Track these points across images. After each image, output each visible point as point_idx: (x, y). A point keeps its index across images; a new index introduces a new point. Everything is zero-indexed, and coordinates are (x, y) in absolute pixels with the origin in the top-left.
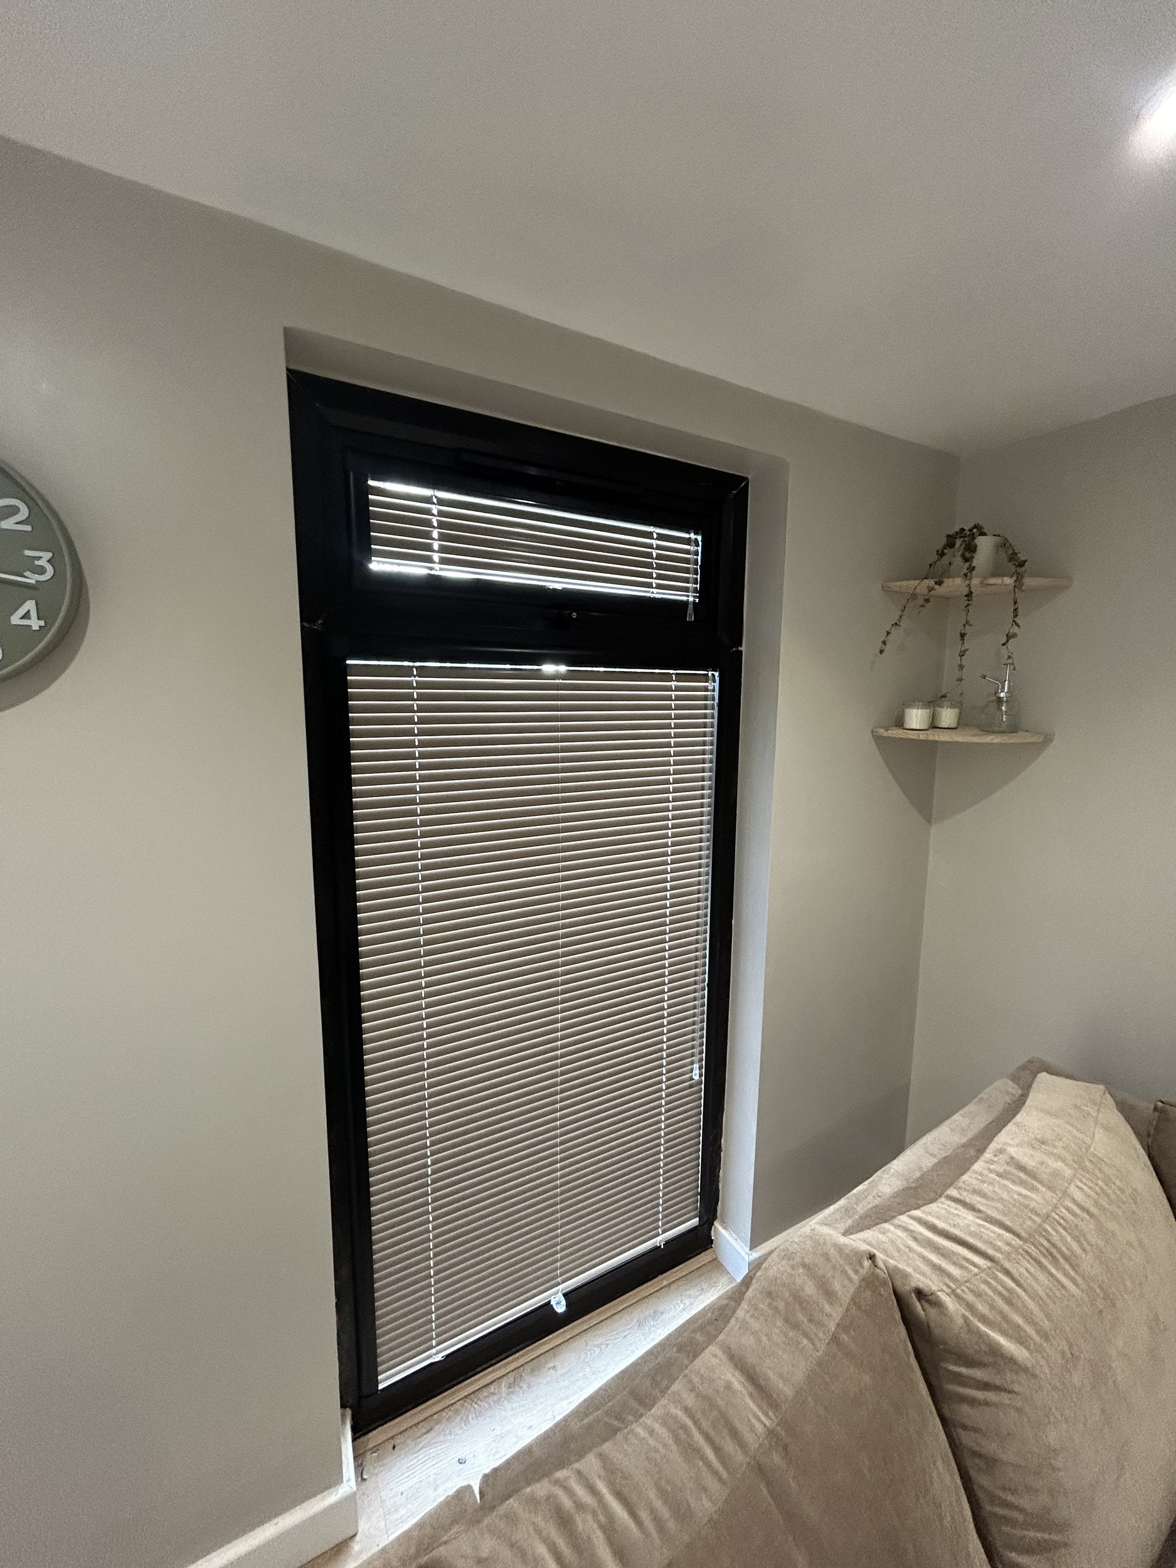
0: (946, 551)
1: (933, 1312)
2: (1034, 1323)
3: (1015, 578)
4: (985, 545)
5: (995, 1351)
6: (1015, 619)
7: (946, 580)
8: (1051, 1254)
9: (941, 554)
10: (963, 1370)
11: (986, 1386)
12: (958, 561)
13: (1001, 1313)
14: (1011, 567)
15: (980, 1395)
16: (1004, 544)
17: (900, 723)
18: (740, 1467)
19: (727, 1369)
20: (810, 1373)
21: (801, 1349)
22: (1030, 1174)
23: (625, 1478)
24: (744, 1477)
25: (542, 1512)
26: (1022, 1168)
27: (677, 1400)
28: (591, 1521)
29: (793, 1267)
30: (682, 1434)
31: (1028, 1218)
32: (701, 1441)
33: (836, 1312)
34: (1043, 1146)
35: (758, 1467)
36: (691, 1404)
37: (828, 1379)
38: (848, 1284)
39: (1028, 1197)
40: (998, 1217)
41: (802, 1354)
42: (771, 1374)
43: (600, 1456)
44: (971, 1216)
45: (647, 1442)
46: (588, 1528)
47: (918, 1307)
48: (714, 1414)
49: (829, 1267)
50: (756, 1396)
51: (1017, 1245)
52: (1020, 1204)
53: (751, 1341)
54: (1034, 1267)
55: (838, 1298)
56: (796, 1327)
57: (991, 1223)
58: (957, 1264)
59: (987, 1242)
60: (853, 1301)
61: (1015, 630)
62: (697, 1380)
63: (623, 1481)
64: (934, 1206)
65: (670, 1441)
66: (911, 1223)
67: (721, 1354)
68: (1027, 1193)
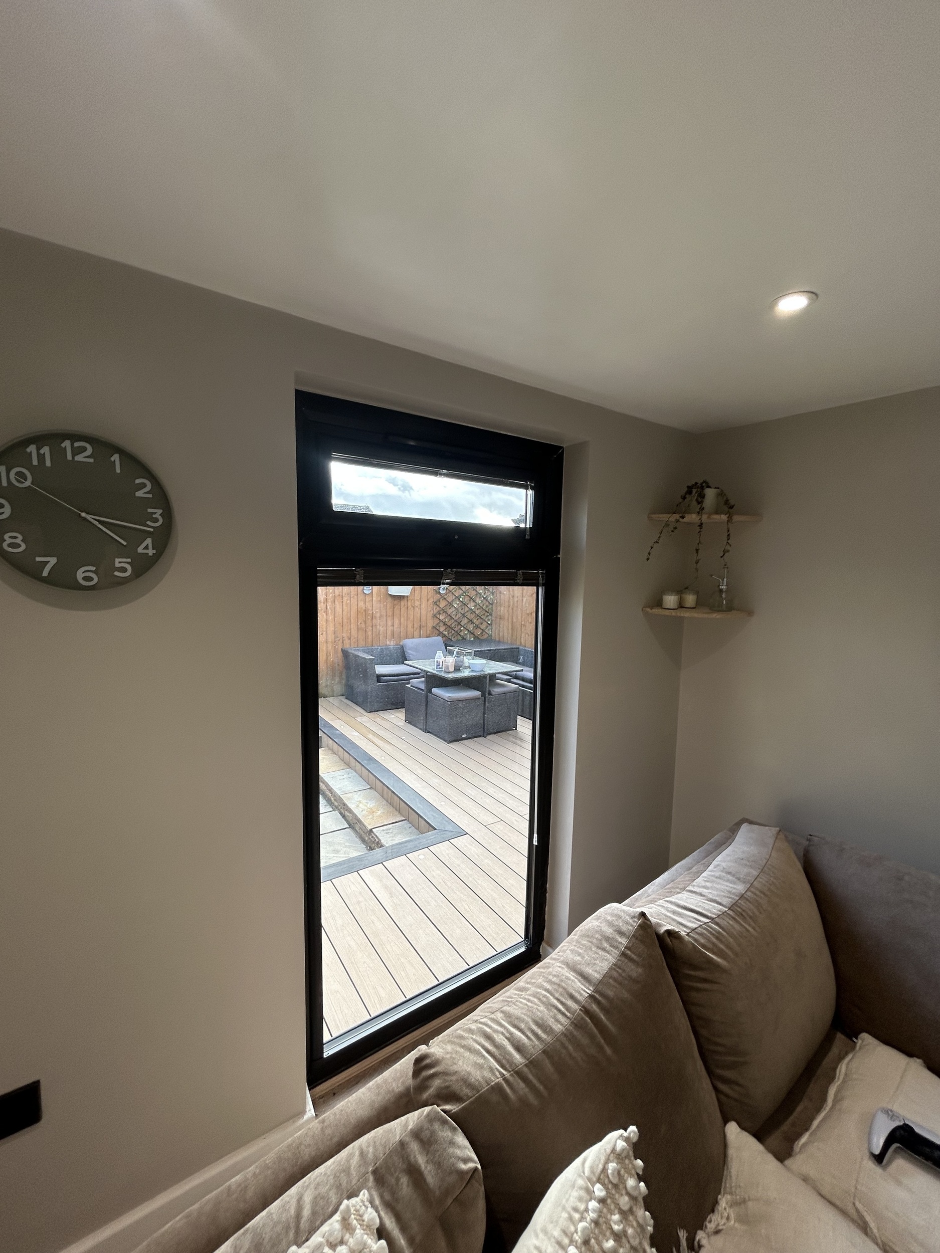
0: (687, 496)
1: (676, 942)
2: (731, 949)
3: (727, 516)
4: (710, 493)
5: (710, 961)
6: (728, 541)
7: (686, 515)
8: (742, 915)
9: (684, 498)
10: (692, 973)
11: (705, 981)
12: (694, 503)
13: (714, 944)
14: (726, 508)
15: (699, 985)
16: (721, 494)
17: (659, 604)
18: (576, 1011)
19: (567, 972)
20: (611, 969)
21: (605, 958)
22: (733, 876)
23: (518, 1018)
24: (578, 1015)
25: (476, 1034)
26: (729, 873)
27: (540, 986)
28: (501, 1036)
29: (601, 923)
30: (545, 999)
31: (730, 898)
32: (555, 1002)
33: (624, 941)
34: (742, 861)
35: (586, 1011)
36: (548, 987)
37: (620, 971)
38: (631, 928)
39: (732, 887)
40: (714, 898)
41: (606, 960)
42: (590, 971)
43: (503, 1012)
44: (699, 898)
45: (526, 1005)
46: (500, 1039)
47: (668, 939)
48: (561, 990)
49: (620, 920)
50: (583, 982)
51: (724, 911)
52: (727, 891)
53: (579, 958)
54: (732, 921)
55: (625, 934)
56: (604, 949)
57: (711, 901)
58: (690, 921)
59: (707, 910)
60: (633, 936)
61: (728, 547)
62: (550, 977)
63: (516, 1020)
64: (679, 895)
65: (539, 1003)
66: (666, 904)
67: (563, 966)
68: (731, 885)
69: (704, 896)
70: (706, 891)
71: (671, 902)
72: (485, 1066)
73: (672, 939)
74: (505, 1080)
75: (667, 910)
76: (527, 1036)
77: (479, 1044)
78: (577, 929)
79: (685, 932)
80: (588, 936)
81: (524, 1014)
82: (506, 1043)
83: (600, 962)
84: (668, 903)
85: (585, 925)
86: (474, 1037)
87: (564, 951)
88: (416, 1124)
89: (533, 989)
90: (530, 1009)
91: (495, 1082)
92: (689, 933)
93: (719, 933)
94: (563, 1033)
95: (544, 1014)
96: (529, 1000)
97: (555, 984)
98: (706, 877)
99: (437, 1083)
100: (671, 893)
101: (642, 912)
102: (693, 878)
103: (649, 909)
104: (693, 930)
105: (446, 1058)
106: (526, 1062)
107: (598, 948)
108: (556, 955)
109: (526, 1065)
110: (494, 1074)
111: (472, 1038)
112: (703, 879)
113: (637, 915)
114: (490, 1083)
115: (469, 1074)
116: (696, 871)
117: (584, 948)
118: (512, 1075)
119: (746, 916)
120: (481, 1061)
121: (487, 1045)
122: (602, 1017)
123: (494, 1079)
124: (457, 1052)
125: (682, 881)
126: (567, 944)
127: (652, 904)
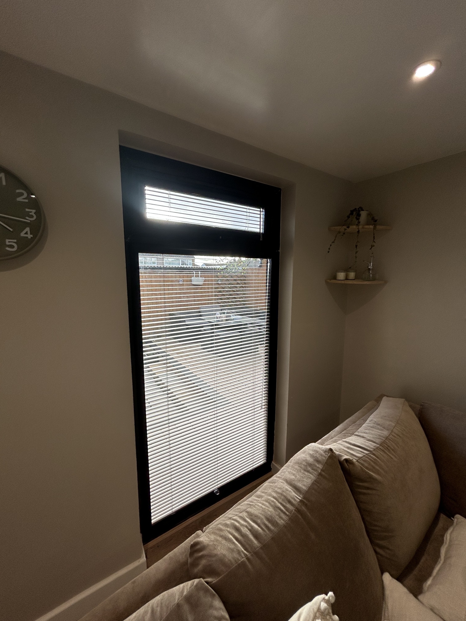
0: (350, 216)
1: (351, 466)
2: (383, 469)
3: (373, 226)
4: (363, 214)
5: (371, 477)
6: (374, 240)
7: (350, 226)
8: (388, 449)
10: (361, 484)
11: (368, 488)
12: (355, 219)
13: (373, 466)
14: (372, 222)
15: (365, 491)
16: (369, 214)
17: (335, 278)
18: (292, 511)
19: (286, 485)
20: (313, 484)
21: (309, 477)
22: (381, 426)
23: (256, 516)
24: (294, 514)
25: (230, 527)
26: (379, 425)
27: (270, 495)
28: (246, 529)
29: (306, 455)
30: (273, 503)
31: (381, 439)
32: (279, 505)
33: (320, 466)
34: (385, 418)
35: (298, 510)
36: (275, 496)
37: (319, 485)
38: (324, 458)
39: (381, 433)
40: (371, 439)
41: (310, 478)
42: (300, 485)
43: (247, 512)
44: (362, 439)
45: (261, 507)
46: (245, 530)
47: (346, 464)
48: (282, 497)
49: (318, 454)
50: (296, 492)
51: (377, 447)
52: (378, 435)
53: (293, 477)
54: (382, 452)
55: (321, 462)
56: (308, 471)
57: (369, 441)
58: (358, 453)
59: (367, 446)
60: (326, 463)
61: (374, 244)
62: (276, 489)
63: (255, 517)
64: (350, 438)
65: (269, 506)
66: (343, 443)
67: (284, 482)
68: (380, 431)
69: (365, 438)
70: (366, 435)
71: (346, 442)
72: (235, 550)
73: (348, 464)
74: (248, 559)
75: (344, 446)
76: (262, 528)
77: (232, 534)
78: (292, 458)
79: (355, 459)
80: (298, 463)
81: (260, 514)
82: (248, 533)
83: (306, 479)
84: (344, 443)
85: (296, 457)
86: (229, 529)
87: (284, 472)
88: (189, 591)
89: (266, 497)
90: (263, 510)
91: (241, 560)
92: (358, 460)
93: (375, 459)
94: (284, 526)
95: (272, 513)
96: (263, 504)
97: (279, 493)
98: (365, 427)
99: (204, 562)
100: (345, 437)
101: (330, 448)
102: (358, 428)
103: (334, 446)
104: (360, 458)
105: (210, 545)
106: (261, 546)
107: (305, 470)
108: (280, 474)
109: (261, 548)
110: (240, 555)
111: (227, 530)
112: (364, 428)
113: (327, 450)
114: (238, 562)
115: (224, 555)
116: (359, 423)
117: (296, 470)
118: (252, 555)
119: (390, 449)
120: (232, 546)
121: (236, 534)
122: (308, 514)
123: (240, 559)
124: (217, 540)
125: (351, 429)
126: (286, 468)
127: (335, 443)
